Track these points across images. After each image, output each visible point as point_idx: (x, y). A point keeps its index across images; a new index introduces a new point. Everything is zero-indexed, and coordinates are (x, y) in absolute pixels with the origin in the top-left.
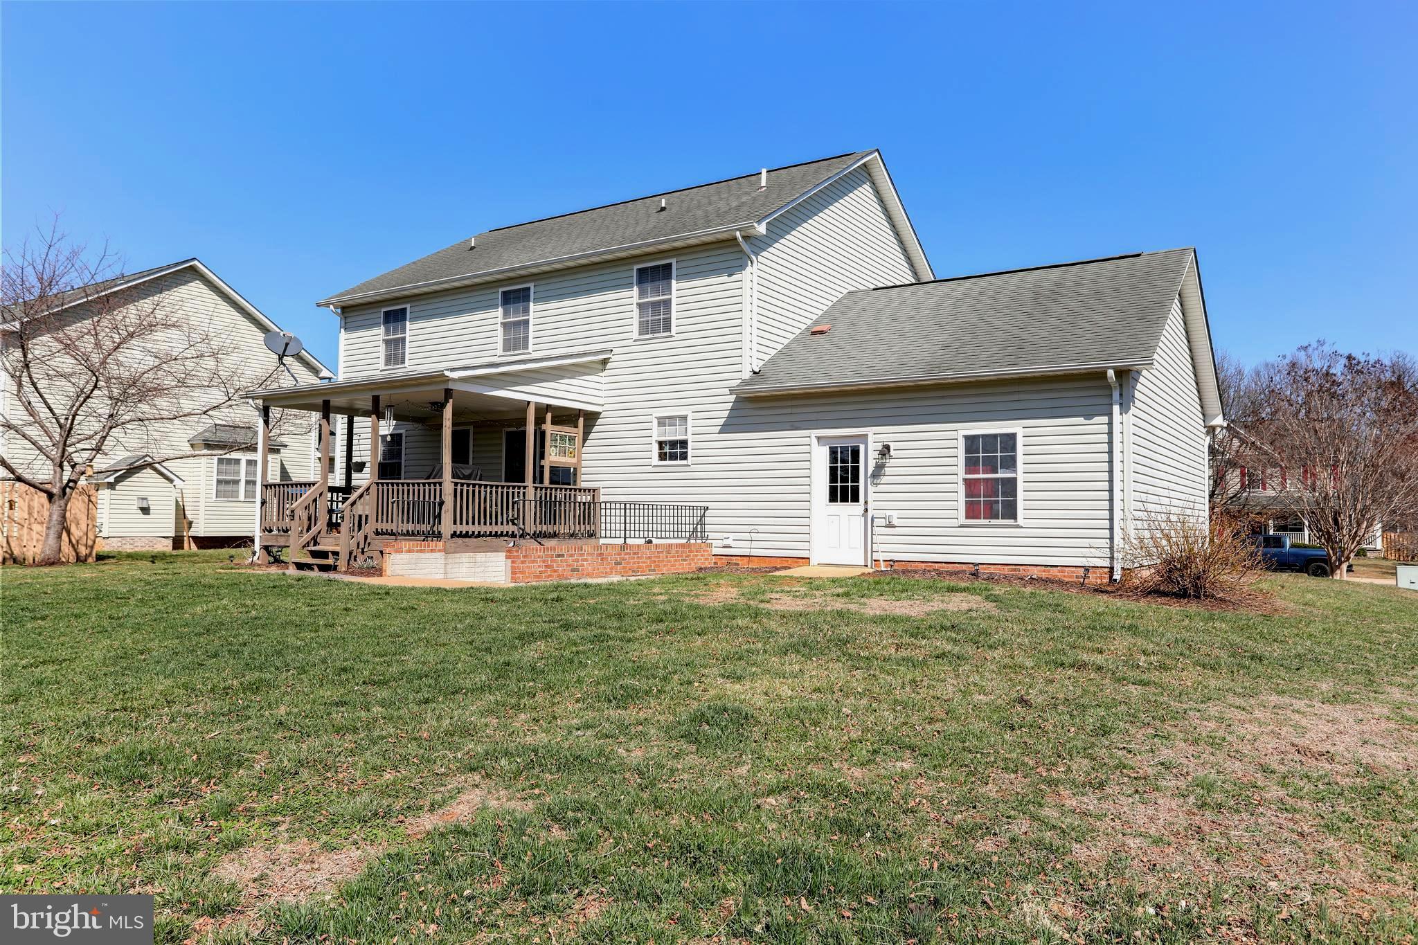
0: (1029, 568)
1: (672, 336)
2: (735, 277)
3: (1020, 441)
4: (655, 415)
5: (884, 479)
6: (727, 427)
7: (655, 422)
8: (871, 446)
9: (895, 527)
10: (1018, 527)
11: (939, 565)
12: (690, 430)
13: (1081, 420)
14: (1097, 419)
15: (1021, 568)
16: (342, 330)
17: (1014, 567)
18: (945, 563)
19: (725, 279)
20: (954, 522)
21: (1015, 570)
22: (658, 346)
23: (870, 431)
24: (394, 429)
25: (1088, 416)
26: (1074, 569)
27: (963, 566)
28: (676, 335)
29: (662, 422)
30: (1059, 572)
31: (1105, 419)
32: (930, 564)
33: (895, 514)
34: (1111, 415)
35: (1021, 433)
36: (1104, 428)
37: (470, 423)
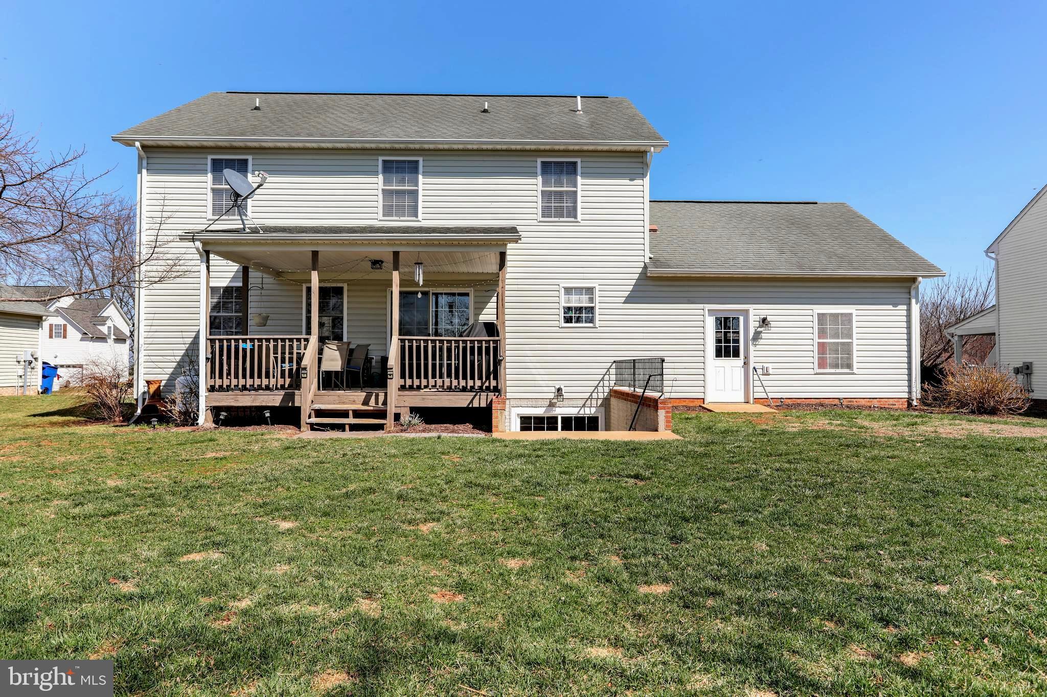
0: (859, 400)
1: (578, 222)
2: (636, 182)
3: (855, 319)
4: (562, 285)
5: (761, 342)
6: (631, 299)
7: (563, 291)
8: (752, 318)
9: (769, 375)
10: (853, 374)
11: (801, 400)
12: (598, 299)
13: (890, 307)
14: (900, 307)
15: (854, 400)
16: (144, 171)
17: (850, 400)
18: (805, 398)
19: (627, 182)
20: (811, 371)
21: (850, 402)
22: (562, 228)
23: (751, 308)
24: (230, 282)
25: (895, 305)
26: (886, 400)
27: (817, 400)
28: (581, 221)
29: (568, 291)
30: (878, 402)
31: (905, 307)
32: (794, 400)
33: (770, 366)
34: (909, 305)
35: (855, 313)
36: (905, 313)
37: (344, 281)
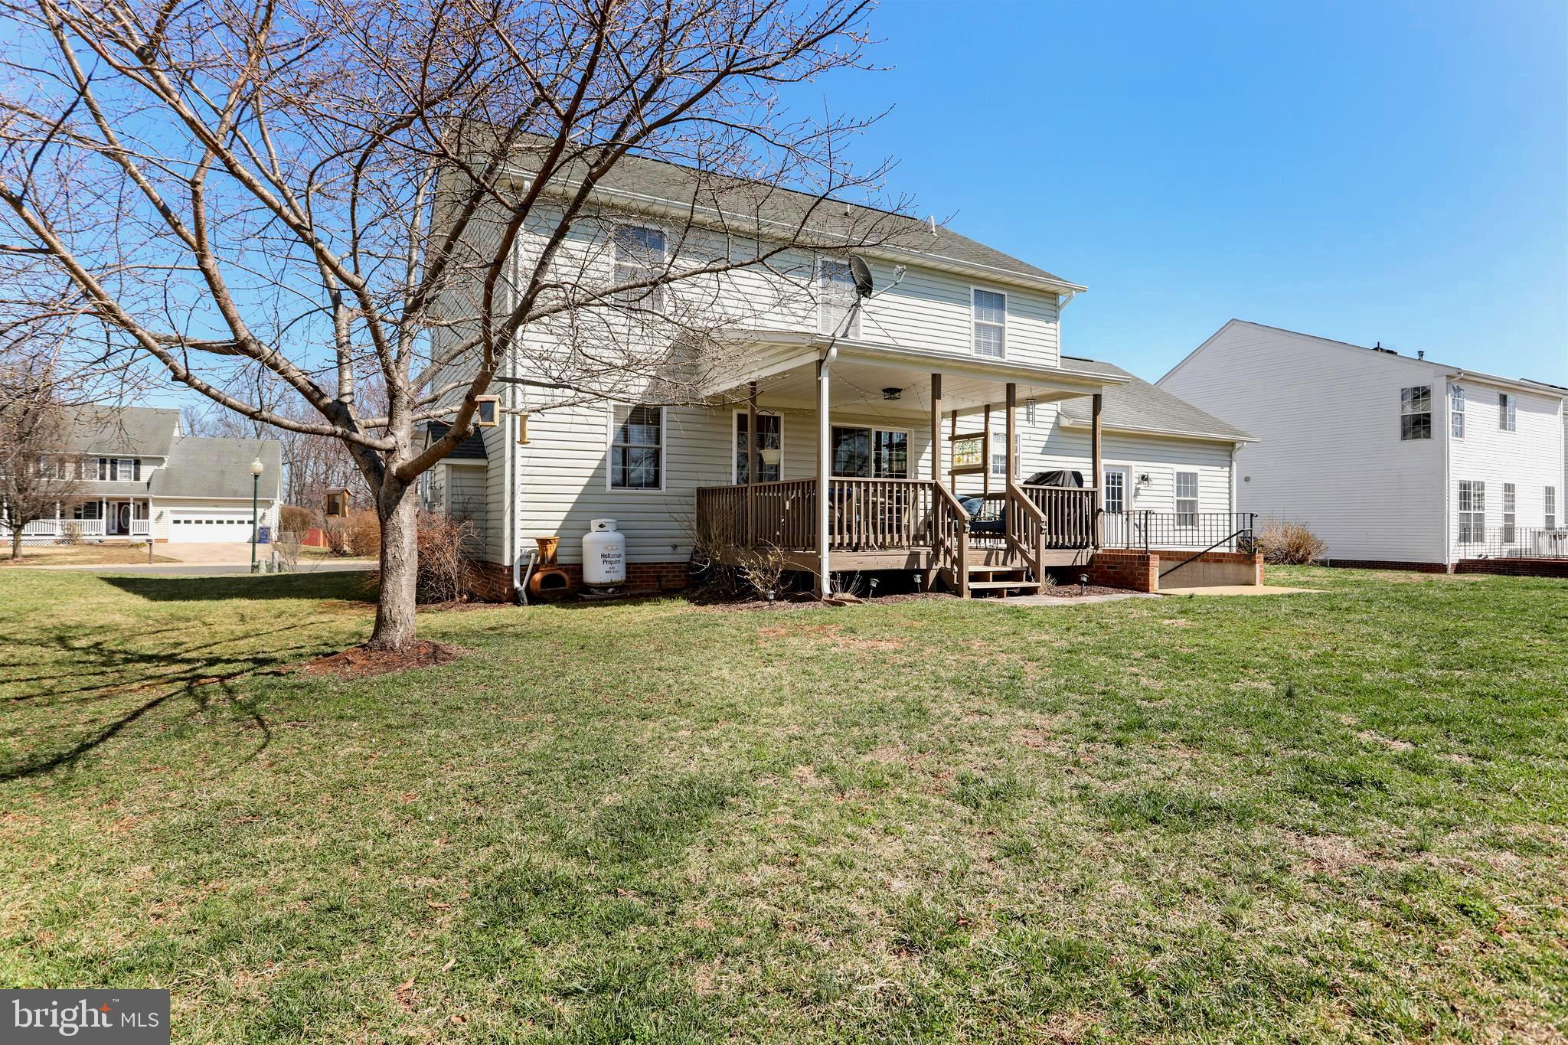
2: (1051, 325)
3: (1199, 478)
5: (1140, 498)
8: (1133, 474)
10: (1198, 530)
13: (1219, 468)
14: (1225, 469)
23: (1133, 464)
25: (1222, 467)
31: (1228, 469)
34: (1230, 466)
35: (1199, 473)
36: (1227, 474)
37: (779, 409)
